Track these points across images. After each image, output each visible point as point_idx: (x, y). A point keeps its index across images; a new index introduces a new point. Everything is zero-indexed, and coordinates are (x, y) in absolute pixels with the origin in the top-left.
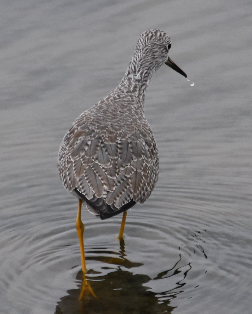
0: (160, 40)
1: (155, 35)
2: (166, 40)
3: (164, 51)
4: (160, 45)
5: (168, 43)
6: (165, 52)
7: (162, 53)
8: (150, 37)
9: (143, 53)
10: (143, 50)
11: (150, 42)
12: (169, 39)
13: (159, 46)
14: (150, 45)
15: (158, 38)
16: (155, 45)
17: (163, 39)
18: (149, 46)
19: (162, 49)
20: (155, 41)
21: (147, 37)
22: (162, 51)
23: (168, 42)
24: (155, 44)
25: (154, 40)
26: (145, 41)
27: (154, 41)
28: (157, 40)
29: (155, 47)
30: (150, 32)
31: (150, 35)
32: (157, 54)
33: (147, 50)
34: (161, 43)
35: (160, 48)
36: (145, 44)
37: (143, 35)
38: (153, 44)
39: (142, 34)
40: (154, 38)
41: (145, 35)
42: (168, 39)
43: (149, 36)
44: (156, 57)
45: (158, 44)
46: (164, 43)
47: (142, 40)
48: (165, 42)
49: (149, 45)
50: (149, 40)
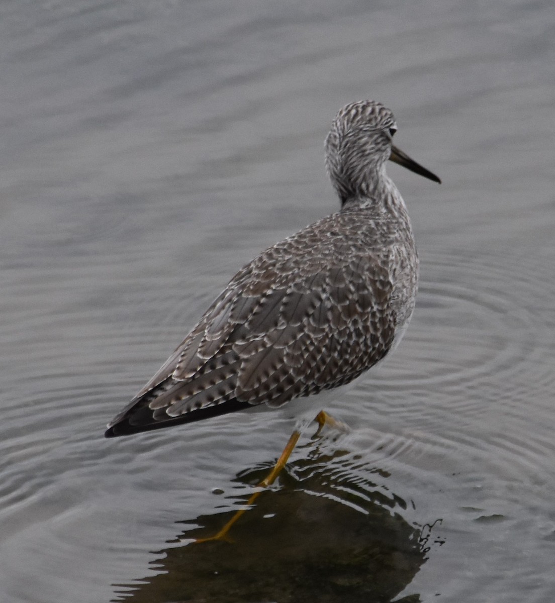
0: (370, 121)
1: (363, 112)
2: (383, 120)
3: (379, 140)
4: (371, 131)
5: (386, 126)
6: (382, 141)
7: (377, 144)
8: (352, 117)
9: (342, 153)
10: (340, 147)
11: (351, 126)
12: (389, 120)
13: (369, 133)
14: (351, 134)
15: (366, 117)
16: (361, 132)
17: (376, 118)
18: (351, 136)
19: (376, 136)
20: (361, 125)
21: (346, 118)
22: (375, 140)
23: (386, 123)
24: (361, 129)
25: (358, 121)
26: (342, 126)
27: (359, 124)
28: (364, 123)
29: (361, 135)
30: (355, 106)
31: (353, 112)
32: (368, 147)
33: (348, 145)
34: (372, 127)
35: (371, 136)
36: (343, 132)
37: (341, 113)
38: (357, 131)
39: (340, 110)
40: (359, 117)
41: (344, 113)
42: (387, 119)
43: (351, 115)
44: (367, 152)
45: (367, 129)
46: (379, 127)
47: (339, 124)
48: (381, 124)
49: (349, 133)
50: (349, 125)
